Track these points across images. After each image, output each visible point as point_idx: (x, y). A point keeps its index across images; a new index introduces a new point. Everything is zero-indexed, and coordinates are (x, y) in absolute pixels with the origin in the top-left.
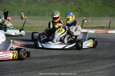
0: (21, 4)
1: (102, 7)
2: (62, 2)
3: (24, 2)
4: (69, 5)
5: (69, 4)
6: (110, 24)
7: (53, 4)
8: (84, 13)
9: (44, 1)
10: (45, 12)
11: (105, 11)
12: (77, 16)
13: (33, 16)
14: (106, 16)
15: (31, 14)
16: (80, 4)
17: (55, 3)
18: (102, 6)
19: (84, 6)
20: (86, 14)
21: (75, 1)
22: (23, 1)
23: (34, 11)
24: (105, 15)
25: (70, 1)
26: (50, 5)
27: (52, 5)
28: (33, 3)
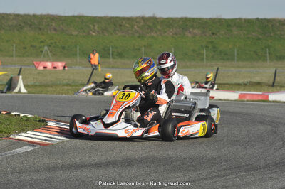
0: (89, 34)
1: (259, 39)
2: (175, 30)
3: (96, 28)
4: (190, 35)
5: (190, 32)
6: (276, 78)
7: (156, 32)
8: (221, 52)
9: (138, 27)
10: (139, 49)
11: (266, 47)
12: (207, 59)
13: (113, 58)
14: (268, 58)
15: (109, 54)
16: (213, 34)
17: (160, 31)
18: (260, 36)
19: (221, 37)
20: (225, 54)
21: (203, 28)
22: (94, 26)
23: (117, 48)
24: (266, 56)
25: (192, 26)
26: (149, 35)
27: (155, 35)
28: (115, 30)
